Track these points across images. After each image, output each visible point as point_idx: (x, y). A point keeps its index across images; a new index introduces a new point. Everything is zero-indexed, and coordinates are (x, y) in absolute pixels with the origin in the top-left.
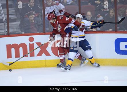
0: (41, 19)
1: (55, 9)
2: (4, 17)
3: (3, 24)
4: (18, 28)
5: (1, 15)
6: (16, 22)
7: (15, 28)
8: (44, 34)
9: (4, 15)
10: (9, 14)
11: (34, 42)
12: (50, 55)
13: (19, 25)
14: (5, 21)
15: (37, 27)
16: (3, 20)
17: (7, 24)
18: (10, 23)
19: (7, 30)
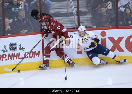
0: (114, 12)
1: (129, 2)
2: (75, 10)
3: (73, 17)
4: (89, 22)
5: (71, 8)
6: (87, 15)
7: (86, 21)
8: (117, 28)
9: (75, 8)
10: (80, 6)
11: (106, 37)
12: (124, 51)
13: (90, 18)
14: (75, 14)
15: (110, 20)
16: (73, 13)
17: (77, 17)
18: (80, 17)
19: (77, 24)
